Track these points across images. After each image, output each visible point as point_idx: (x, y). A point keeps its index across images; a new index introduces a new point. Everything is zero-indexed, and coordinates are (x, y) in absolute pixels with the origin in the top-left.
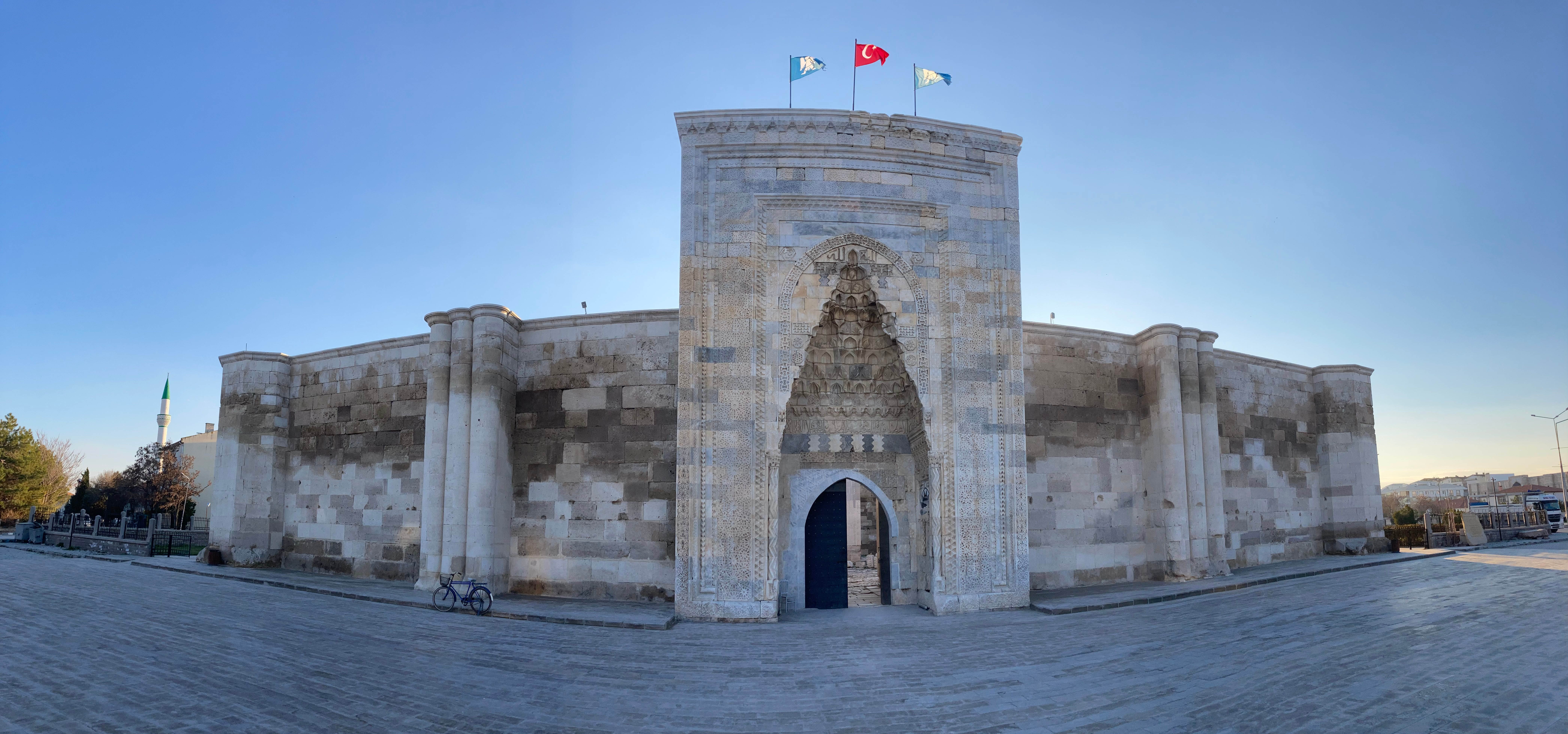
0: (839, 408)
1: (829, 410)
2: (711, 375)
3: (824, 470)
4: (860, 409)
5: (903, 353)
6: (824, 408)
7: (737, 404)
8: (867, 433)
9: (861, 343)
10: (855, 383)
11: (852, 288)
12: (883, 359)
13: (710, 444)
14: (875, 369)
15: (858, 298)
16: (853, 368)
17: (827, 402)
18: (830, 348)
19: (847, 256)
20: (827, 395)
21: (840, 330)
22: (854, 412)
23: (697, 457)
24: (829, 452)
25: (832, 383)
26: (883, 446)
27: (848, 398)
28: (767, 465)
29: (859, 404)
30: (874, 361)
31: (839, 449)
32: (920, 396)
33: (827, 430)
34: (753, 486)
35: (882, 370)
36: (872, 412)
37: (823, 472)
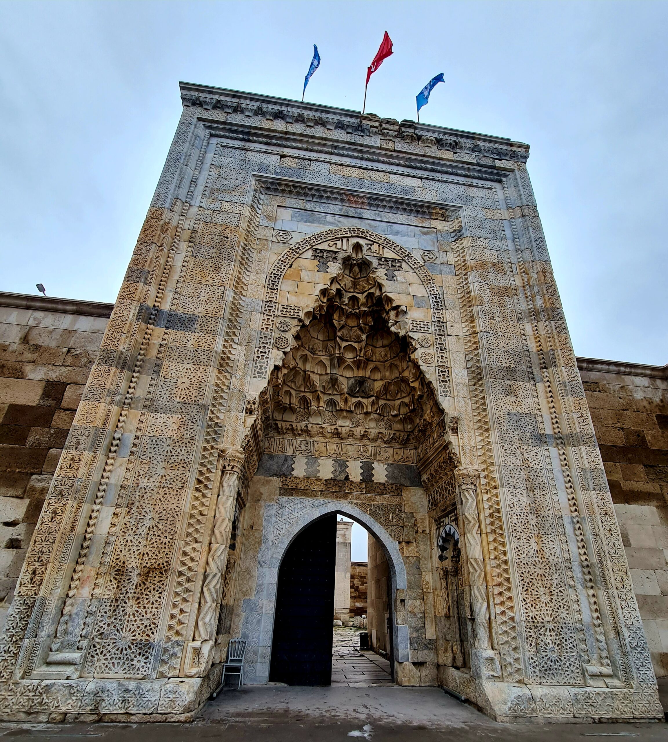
0: (333, 428)
1: (321, 430)
2: (157, 341)
3: (310, 499)
4: (358, 431)
5: (415, 349)
6: (314, 426)
7: (188, 381)
8: (366, 460)
9: (363, 352)
10: (354, 400)
11: (355, 284)
12: (387, 374)
13: (131, 428)
14: (378, 385)
15: (362, 297)
16: (352, 380)
17: (318, 420)
18: (326, 356)
19: (351, 248)
20: (319, 411)
21: (339, 334)
22: (351, 435)
23: (105, 443)
24: (317, 479)
25: (326, 398)
26: (386, 476)
27: (344, 417)
28: (220, 467)
29: (357, 426)
30: (378, 376)
31: (330, 476)
32: (440, 399)
33: (317, 453)
34: (189, 494)
35: (386, 388)
36: (372, 436)
37: (308, 501)
